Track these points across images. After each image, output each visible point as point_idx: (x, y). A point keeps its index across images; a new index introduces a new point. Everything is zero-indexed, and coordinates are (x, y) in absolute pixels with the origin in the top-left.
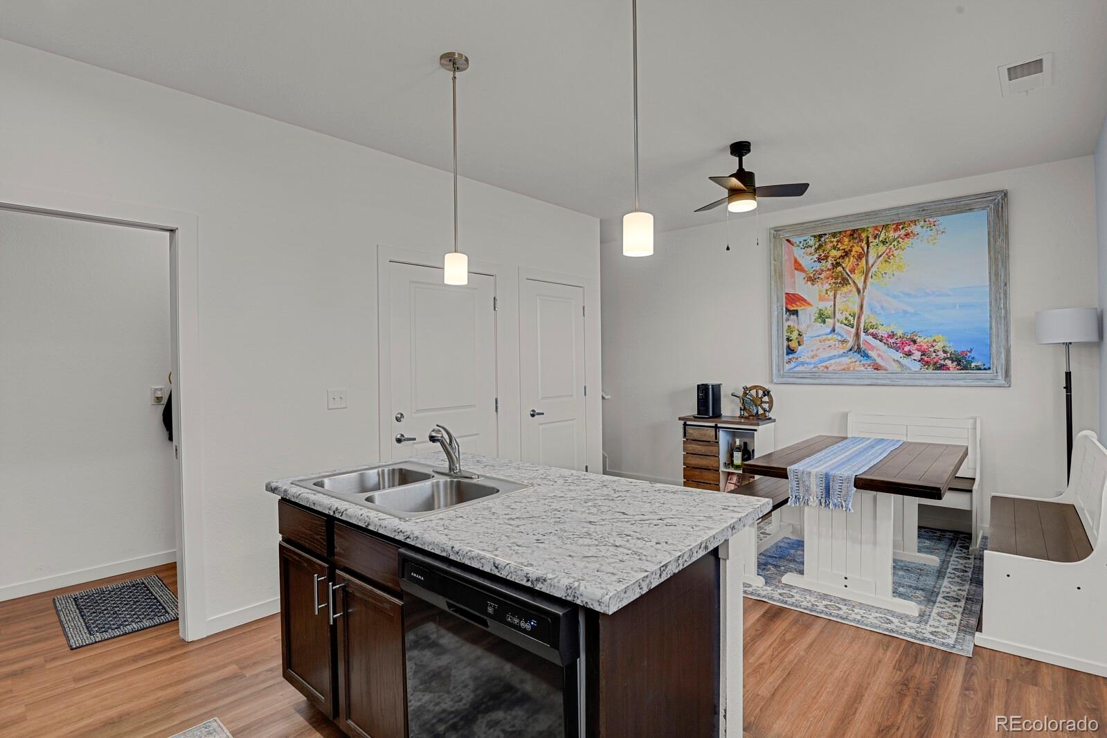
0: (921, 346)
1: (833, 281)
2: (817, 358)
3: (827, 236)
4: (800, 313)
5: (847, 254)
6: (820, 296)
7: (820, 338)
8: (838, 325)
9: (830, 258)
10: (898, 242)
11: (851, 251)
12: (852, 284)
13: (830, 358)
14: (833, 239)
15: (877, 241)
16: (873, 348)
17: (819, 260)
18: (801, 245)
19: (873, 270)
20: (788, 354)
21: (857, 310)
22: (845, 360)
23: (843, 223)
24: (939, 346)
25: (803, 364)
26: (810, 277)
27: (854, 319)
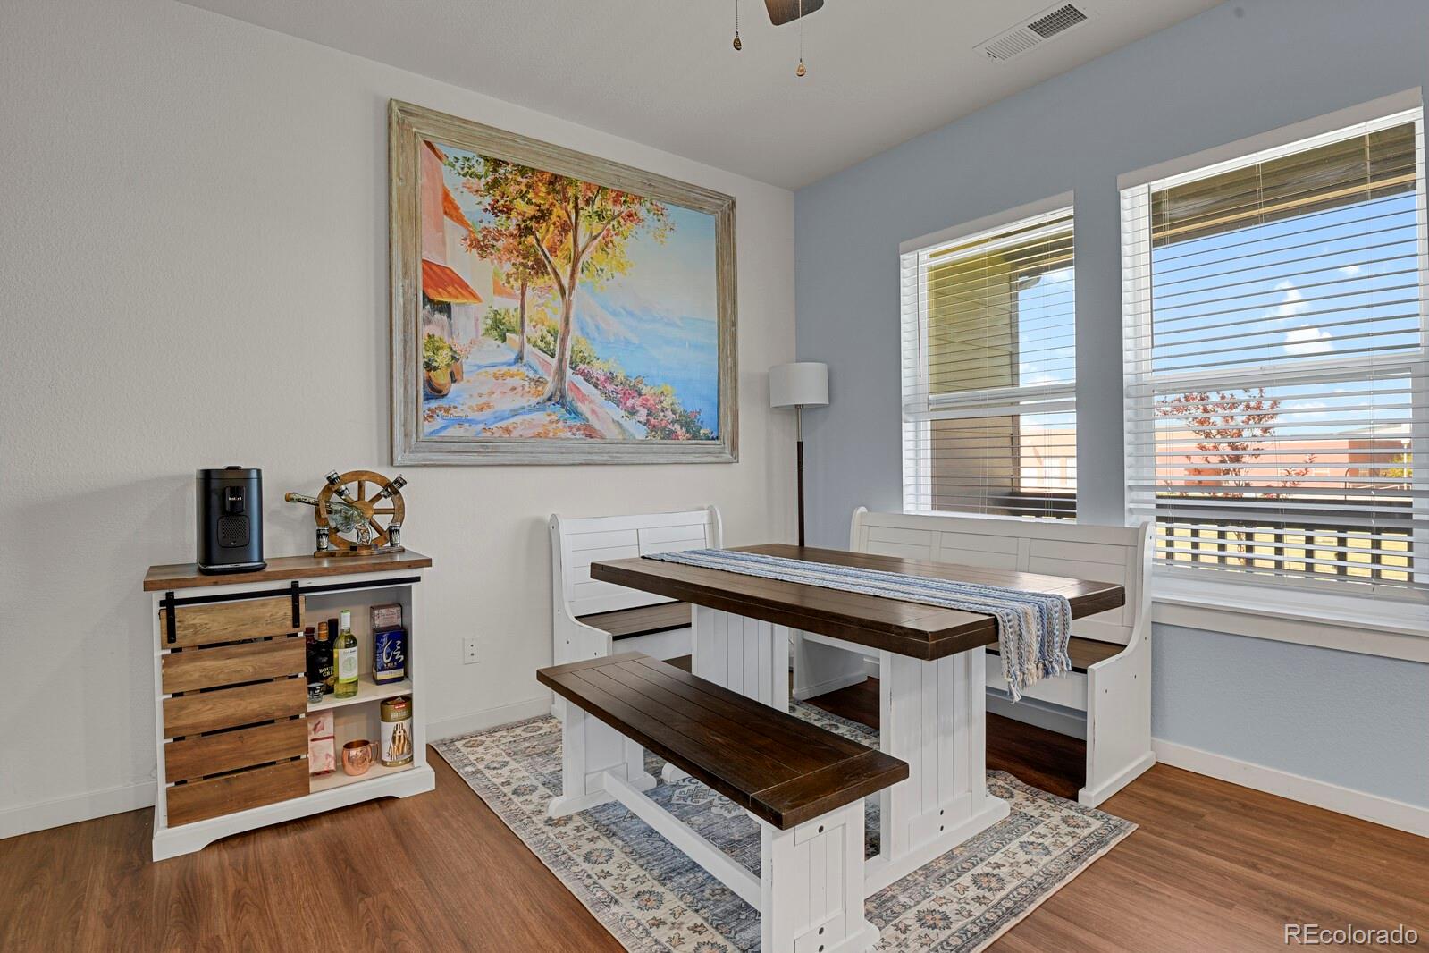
0: (647, 400)
1: (520, 260)
2: (491, 410)
3: (509, 168)
4: (454, 310)
5: (542, 216)
6: (496, 283)
7: (495, 369)
8: (528, 348)
9: (514, 214)
10: (619, 223)
11: (551, 213)
12: (552, 275)
13: (515, 413)
14: (519, 179)
15: (590, 209)
16: (583, 398)
17: (494, 209)
18: (458, 165)
19: (585, 257)
20: (427, 398)
21: (560, 326)
22: (541, 417)
23: (537, 153)
24: (667, 403)
25: (460, 421)
26: (475, 239)
27: (555, 341)
